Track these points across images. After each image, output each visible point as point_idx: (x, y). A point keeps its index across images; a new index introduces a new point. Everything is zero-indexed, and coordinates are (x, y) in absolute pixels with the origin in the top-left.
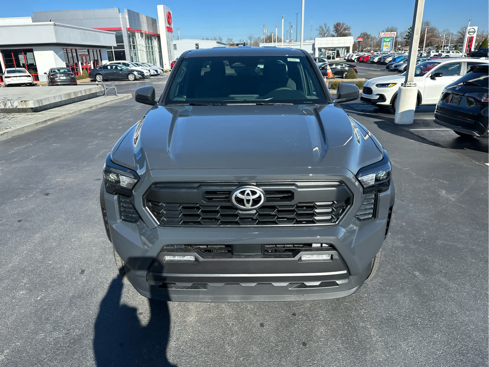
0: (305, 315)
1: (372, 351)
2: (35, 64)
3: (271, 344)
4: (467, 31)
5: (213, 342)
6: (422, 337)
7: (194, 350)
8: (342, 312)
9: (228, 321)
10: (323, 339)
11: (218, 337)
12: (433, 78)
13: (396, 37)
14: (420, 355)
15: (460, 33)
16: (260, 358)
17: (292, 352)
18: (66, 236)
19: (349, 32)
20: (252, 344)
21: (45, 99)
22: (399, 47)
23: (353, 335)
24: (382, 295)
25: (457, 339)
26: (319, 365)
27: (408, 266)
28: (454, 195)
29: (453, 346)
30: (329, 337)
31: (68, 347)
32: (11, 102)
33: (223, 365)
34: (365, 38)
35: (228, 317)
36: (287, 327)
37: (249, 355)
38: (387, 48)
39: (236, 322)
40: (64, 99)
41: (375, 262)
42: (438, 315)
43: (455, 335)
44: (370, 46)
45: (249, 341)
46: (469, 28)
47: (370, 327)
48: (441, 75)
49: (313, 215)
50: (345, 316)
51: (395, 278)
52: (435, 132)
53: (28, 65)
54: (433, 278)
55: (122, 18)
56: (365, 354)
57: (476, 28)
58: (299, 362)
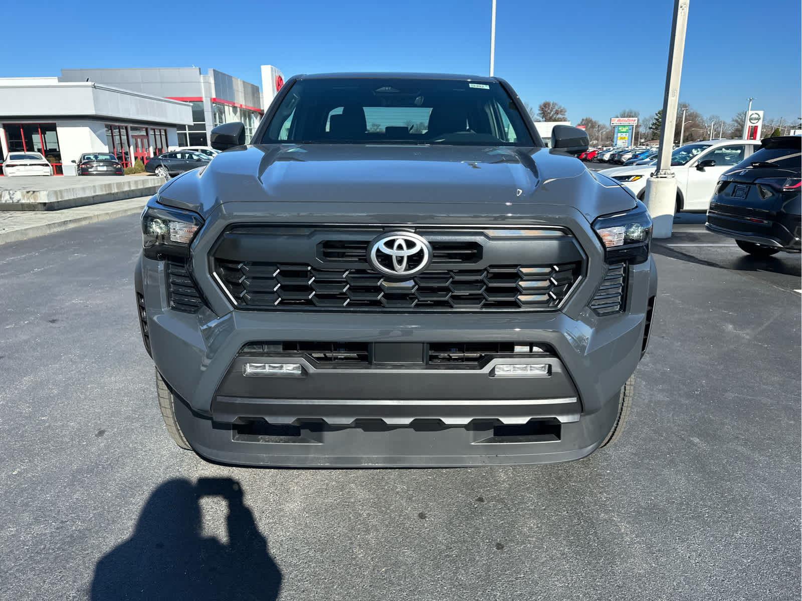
0: (501, 501)
1: (623, 557)
2: (58, 150)
3: (439, 547)
4: (748, 118)
5: (331, 543)
6: (713, 536)
7: (295, 555)
8: (566, 497)
9: (361, 510)
10: (534, 539)
11: (340, 534)
12: (700, 168)
13: (637, 126)
14: (712, 565)
15: (737, 121)
16: (418, 569)
17: (477, 558)
18: (79, 380)
19: (563, 116)
20: (404, 545)
21: (67, 190)
22: (643, 141)
23: (588, 532)
24: (637, 471)
25: (776, 539)
26: (526, 580)
27: (680, 428)
28: (748, 331)
29: (771, 550)
30: (545, 536)
31: (59, 549)
32: (9, 192)
33: (349, 579)
34: (589, 127)
35: (360, 503)
36: (468, 519)
37: (397, 564)
38: (623, 143)
39: (375, 511)
40: (99, 193)
41: (624, 405)
42: (739, 503)
43: (772, 533)
44: (597, 139)
45: (397, 541)
46: (750, 112)
47: (619, 520)
48: (713, 164)
49: (517, 291)
50: (572, 503)
51: (658, 446)
52: (709, 248)
53: (46, 151)
54: (725, 446)
55: (204, 83)
56: (612, 563)
57: (761, 113)
58: (489, 575)
